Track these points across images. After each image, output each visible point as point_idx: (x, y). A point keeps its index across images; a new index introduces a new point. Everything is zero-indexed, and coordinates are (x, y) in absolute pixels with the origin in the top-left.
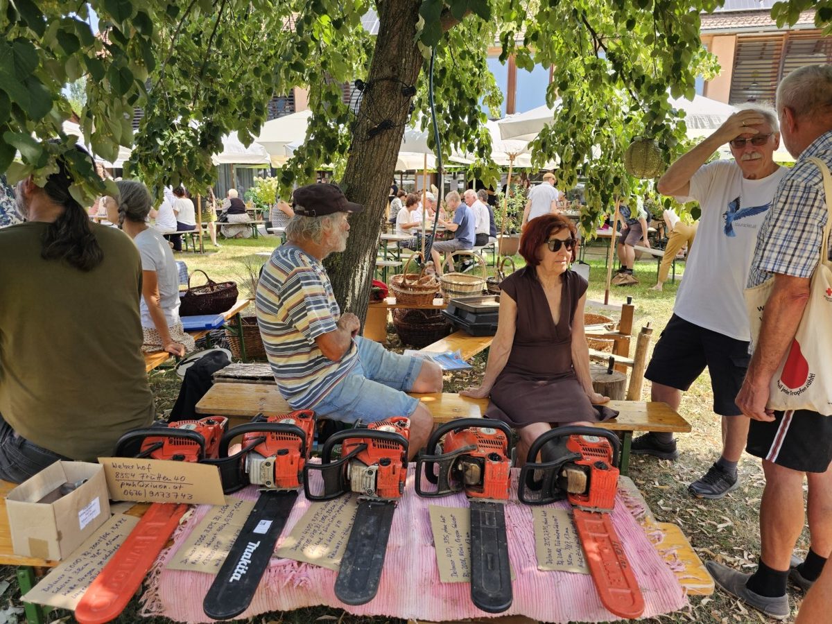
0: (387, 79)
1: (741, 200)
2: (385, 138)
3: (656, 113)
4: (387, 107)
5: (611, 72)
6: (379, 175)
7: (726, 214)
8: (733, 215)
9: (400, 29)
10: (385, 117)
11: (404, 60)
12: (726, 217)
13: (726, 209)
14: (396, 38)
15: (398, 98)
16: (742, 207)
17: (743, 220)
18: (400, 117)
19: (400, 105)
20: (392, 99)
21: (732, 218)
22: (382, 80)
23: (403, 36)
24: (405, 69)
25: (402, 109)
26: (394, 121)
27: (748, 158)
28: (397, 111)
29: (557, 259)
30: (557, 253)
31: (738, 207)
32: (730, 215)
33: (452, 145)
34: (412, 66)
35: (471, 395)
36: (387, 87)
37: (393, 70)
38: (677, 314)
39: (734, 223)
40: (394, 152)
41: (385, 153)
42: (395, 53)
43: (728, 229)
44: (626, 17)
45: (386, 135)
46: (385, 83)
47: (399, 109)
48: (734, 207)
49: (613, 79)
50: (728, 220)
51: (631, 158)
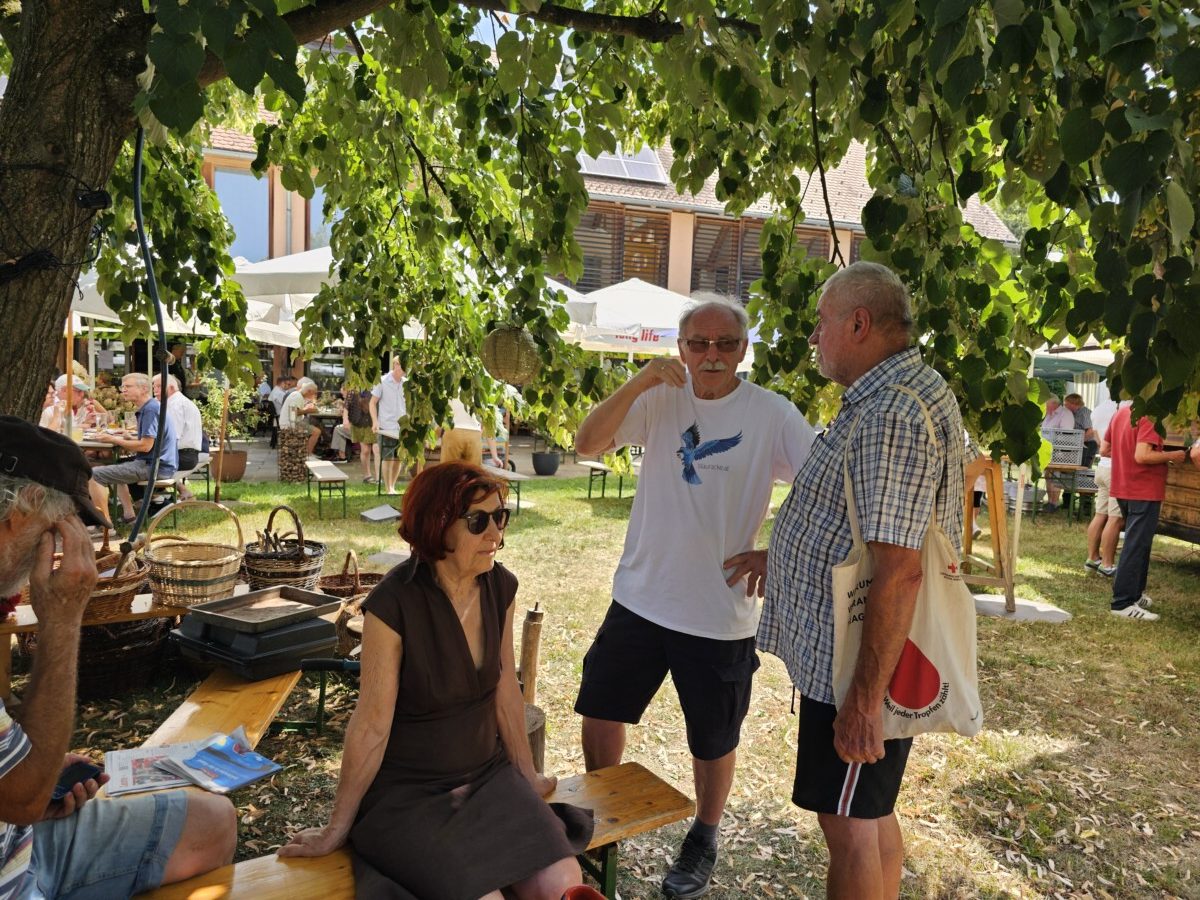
0: (39, 166)
1: (700, 430)
2: (35, 287)
3: (525, 293)
4: (40, 225)
5: (451, 220)
6: (20, 364)
7: (681, 451)
8: (692, 453)
9: (70, 74)
10: (34, 244)
11: (79, 137)
12: (682, 455)
13: (680, 443)
14: (61, 90)
15: (67, 208)
16: (703, 440)
17: (708, 460)
18: (72, 249)
19: (70, 223)
20: (52, 206)
21: (692, 456)
22: (29, 167)
23: (78, 88)
24: (83, 155)
25: (76, 232)
26: (55, 253)
27: (710, 367)
28: (65, 236)
29: (482, 548)
30: (482, 535)
31: (696, 440)
32: (688, 452)
33: (163, 307)
34: (99, 150)
35: (309, 851)
36: (39, 184)
37: (56, 151)
38: (619, 601)
39: (695, 464)
40: (58, 317)
41: (36, 319)
42: (57, 118)
43: (689, 474)
44: (475, 141)
45: (37, 281)
46: (35, 176)
47: (70, 232)
48: (690, 440)
49: (455, 231)
50: (686, 460)
51: (495, 354)
